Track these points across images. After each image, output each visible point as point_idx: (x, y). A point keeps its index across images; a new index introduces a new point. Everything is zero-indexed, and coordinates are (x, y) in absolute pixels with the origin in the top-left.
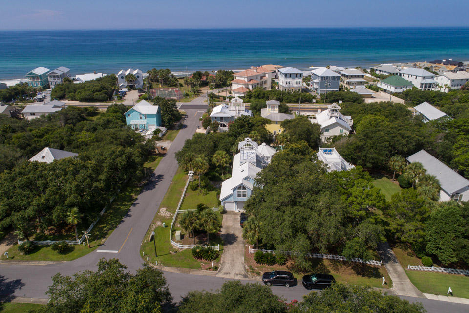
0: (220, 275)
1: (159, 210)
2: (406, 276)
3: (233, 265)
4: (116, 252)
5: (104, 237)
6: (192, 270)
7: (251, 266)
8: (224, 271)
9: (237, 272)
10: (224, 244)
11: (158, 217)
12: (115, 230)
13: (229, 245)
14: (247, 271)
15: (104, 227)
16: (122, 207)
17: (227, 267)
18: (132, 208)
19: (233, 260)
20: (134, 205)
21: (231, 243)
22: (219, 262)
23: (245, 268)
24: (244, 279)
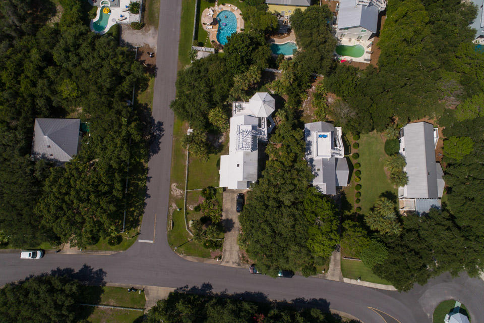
0: (223, 264)
1: (171, 188)
2: (340, 264)
3: (231, 254)
4: (152, 242)
5: (138, 225)
6: (205, 259)
7: (243, 254)
8: (225, 260)
9: (234, 261)
10: (225, 232)
11: (171, 198)
12: (144, 215)
13: (228, 232)
14: (240, 259)
15: (134, 211)
16: (139, 183)
17: (227, 256)
18: (148, 184)
19: (231, 248)
20: (148, 179)
21: (230, 230)
22: (221, 251)
23: (239, 256)
24: (238, 267)
